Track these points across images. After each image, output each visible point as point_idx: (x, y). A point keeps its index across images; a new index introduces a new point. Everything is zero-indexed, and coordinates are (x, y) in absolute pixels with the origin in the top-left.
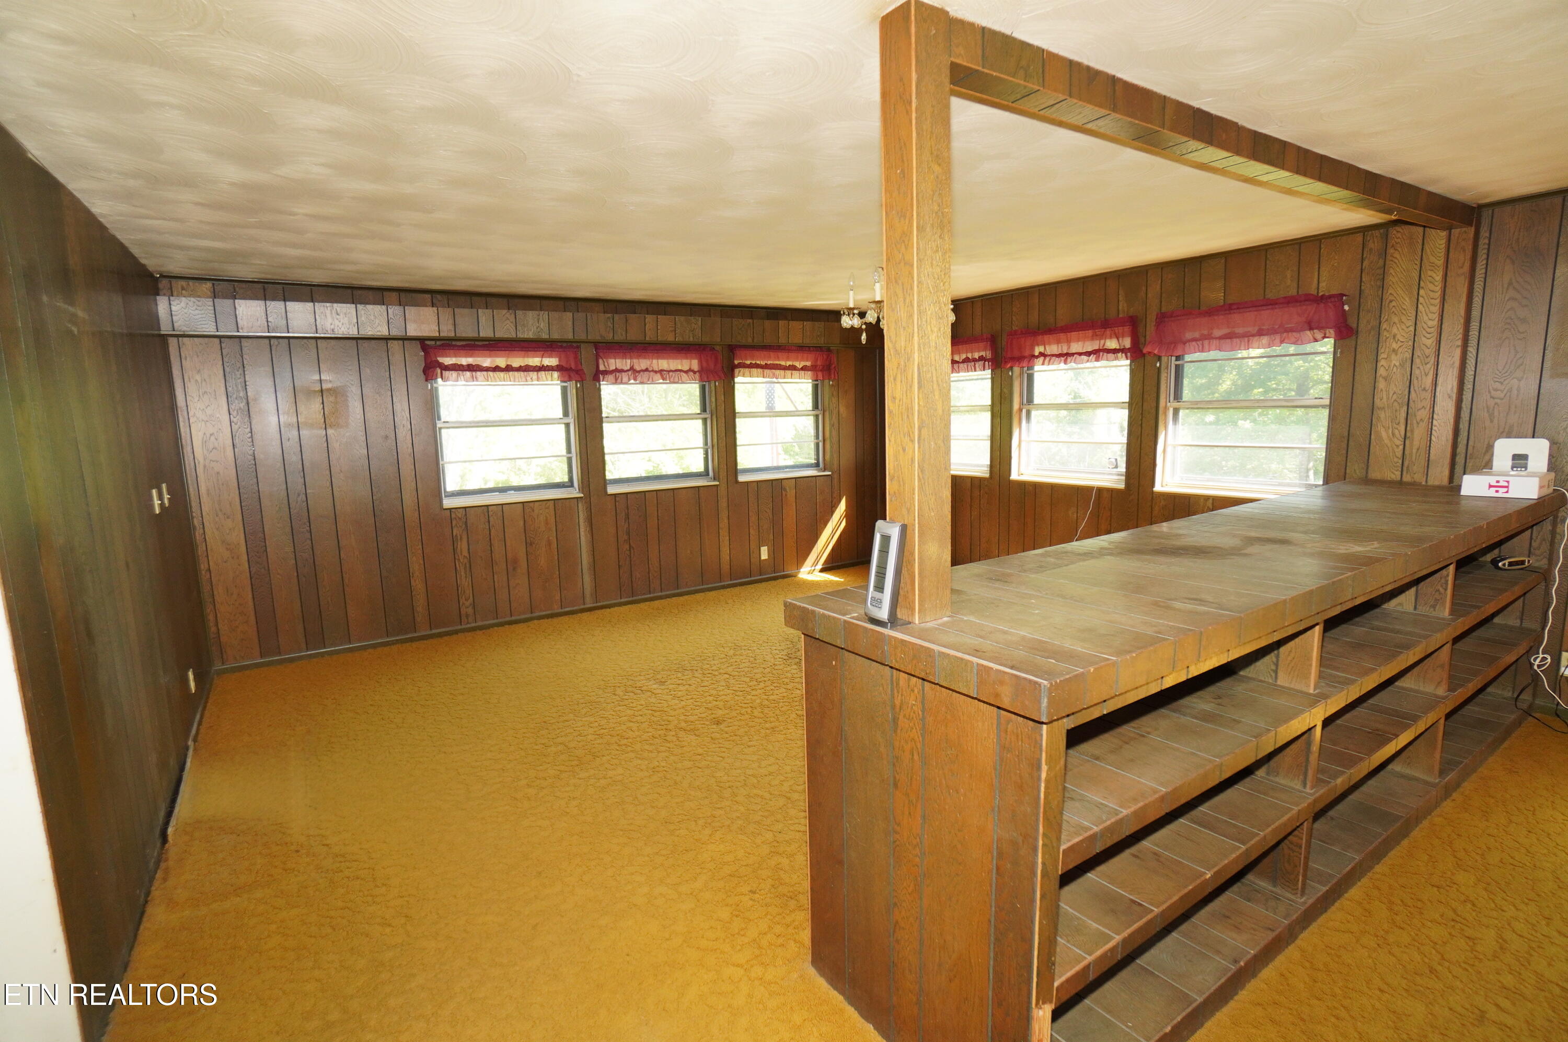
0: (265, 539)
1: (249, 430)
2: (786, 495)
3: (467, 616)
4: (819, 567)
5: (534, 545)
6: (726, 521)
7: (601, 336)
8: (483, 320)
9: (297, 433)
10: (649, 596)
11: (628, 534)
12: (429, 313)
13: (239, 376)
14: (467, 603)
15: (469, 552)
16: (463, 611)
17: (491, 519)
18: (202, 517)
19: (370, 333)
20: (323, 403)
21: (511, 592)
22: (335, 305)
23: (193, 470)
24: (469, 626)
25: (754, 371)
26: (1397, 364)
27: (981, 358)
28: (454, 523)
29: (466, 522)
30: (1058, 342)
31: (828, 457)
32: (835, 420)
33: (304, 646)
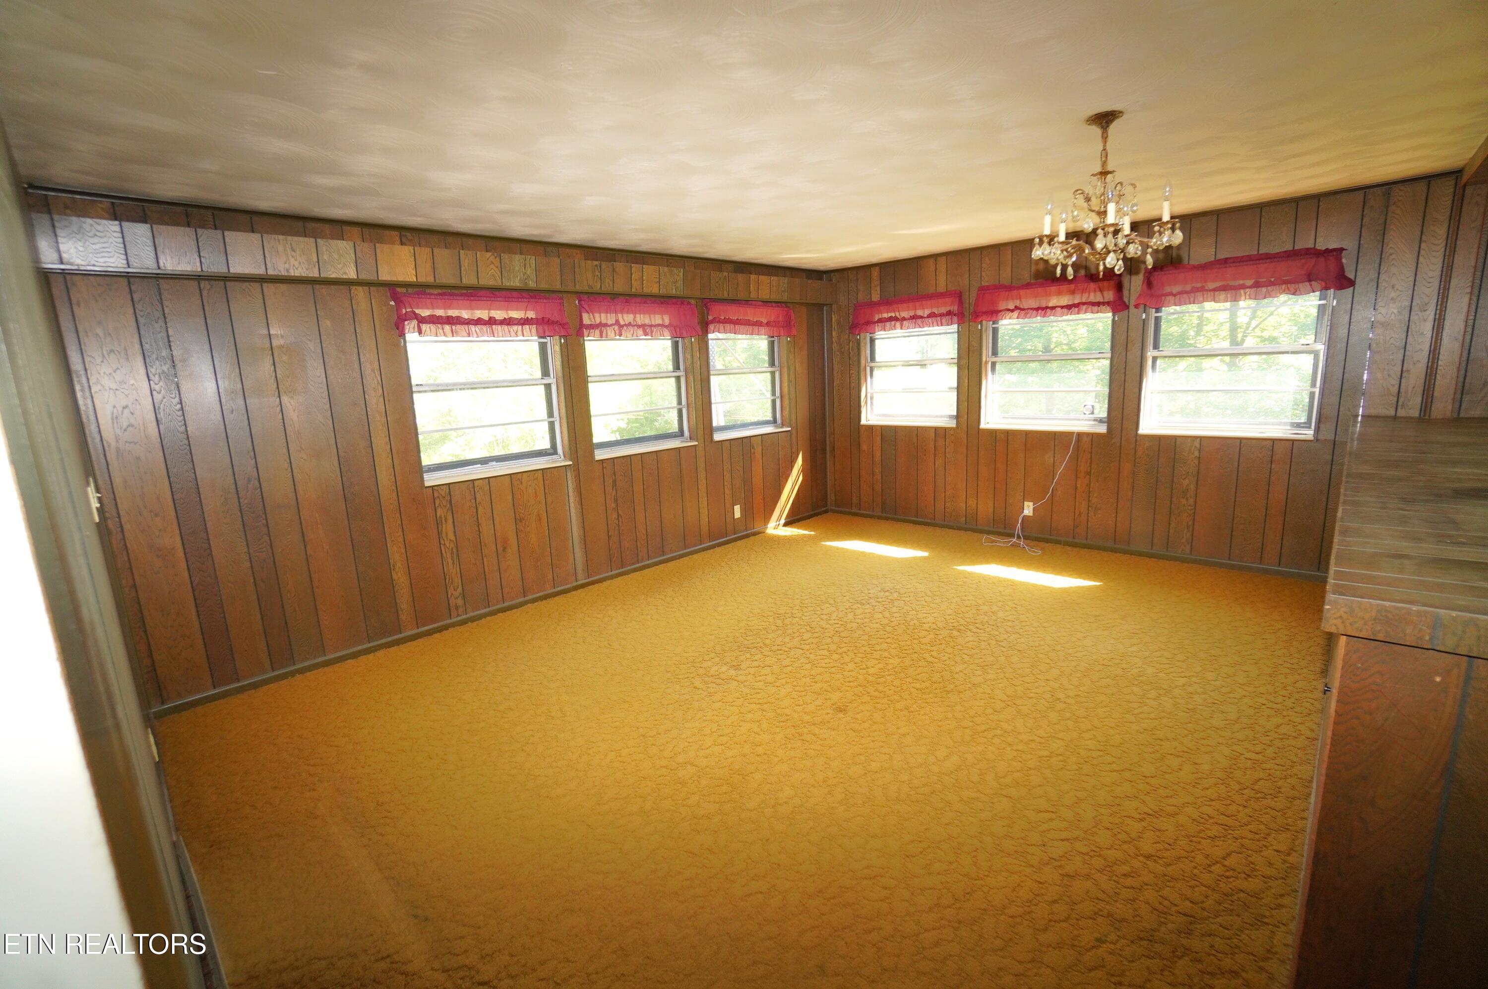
0: (208, 539)
1: (177, 400)
2: (754, 453)
3: (457, 608)
4: (783, 521)
5: (524, 522)
6: (704, 481)
7: (589, 286)
8: (465, 263)
9: (243, 403)
10: (637, 565)
11: (616, 501)
12: (405, 252)
13: (159, 329)
14: (456, 594)
15: (455, 536)
16: (452, 602)
17: (478, 496)
18: (119, 517)
19: (333, 276)
20: (274, 364)
21: (503, 576)
22: (289, 238)
23: (102, 456)
24: (459, 618)
25: (728, 326)
26: (1395, 311)
27: (949, 313)
28: (437, 502)
29: (451, 501)
30: (1036, 296)
31: (786, 413)
32: (792, 376)
33: (267, 665)
